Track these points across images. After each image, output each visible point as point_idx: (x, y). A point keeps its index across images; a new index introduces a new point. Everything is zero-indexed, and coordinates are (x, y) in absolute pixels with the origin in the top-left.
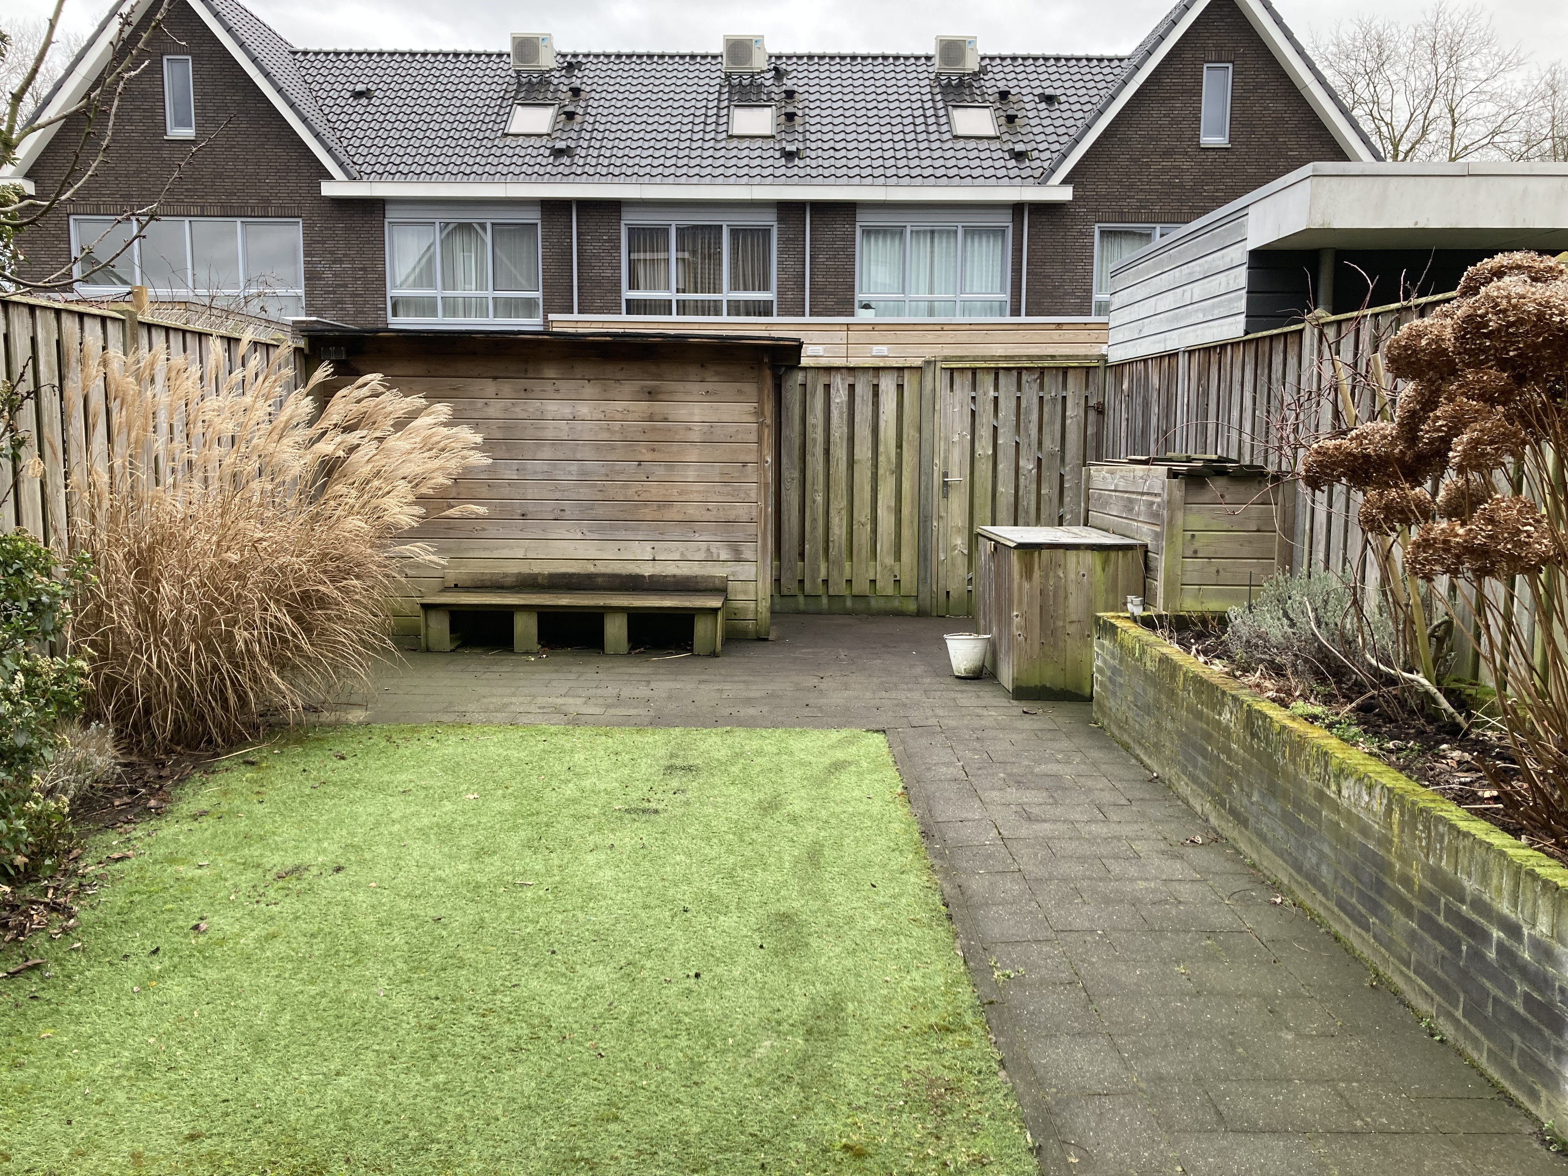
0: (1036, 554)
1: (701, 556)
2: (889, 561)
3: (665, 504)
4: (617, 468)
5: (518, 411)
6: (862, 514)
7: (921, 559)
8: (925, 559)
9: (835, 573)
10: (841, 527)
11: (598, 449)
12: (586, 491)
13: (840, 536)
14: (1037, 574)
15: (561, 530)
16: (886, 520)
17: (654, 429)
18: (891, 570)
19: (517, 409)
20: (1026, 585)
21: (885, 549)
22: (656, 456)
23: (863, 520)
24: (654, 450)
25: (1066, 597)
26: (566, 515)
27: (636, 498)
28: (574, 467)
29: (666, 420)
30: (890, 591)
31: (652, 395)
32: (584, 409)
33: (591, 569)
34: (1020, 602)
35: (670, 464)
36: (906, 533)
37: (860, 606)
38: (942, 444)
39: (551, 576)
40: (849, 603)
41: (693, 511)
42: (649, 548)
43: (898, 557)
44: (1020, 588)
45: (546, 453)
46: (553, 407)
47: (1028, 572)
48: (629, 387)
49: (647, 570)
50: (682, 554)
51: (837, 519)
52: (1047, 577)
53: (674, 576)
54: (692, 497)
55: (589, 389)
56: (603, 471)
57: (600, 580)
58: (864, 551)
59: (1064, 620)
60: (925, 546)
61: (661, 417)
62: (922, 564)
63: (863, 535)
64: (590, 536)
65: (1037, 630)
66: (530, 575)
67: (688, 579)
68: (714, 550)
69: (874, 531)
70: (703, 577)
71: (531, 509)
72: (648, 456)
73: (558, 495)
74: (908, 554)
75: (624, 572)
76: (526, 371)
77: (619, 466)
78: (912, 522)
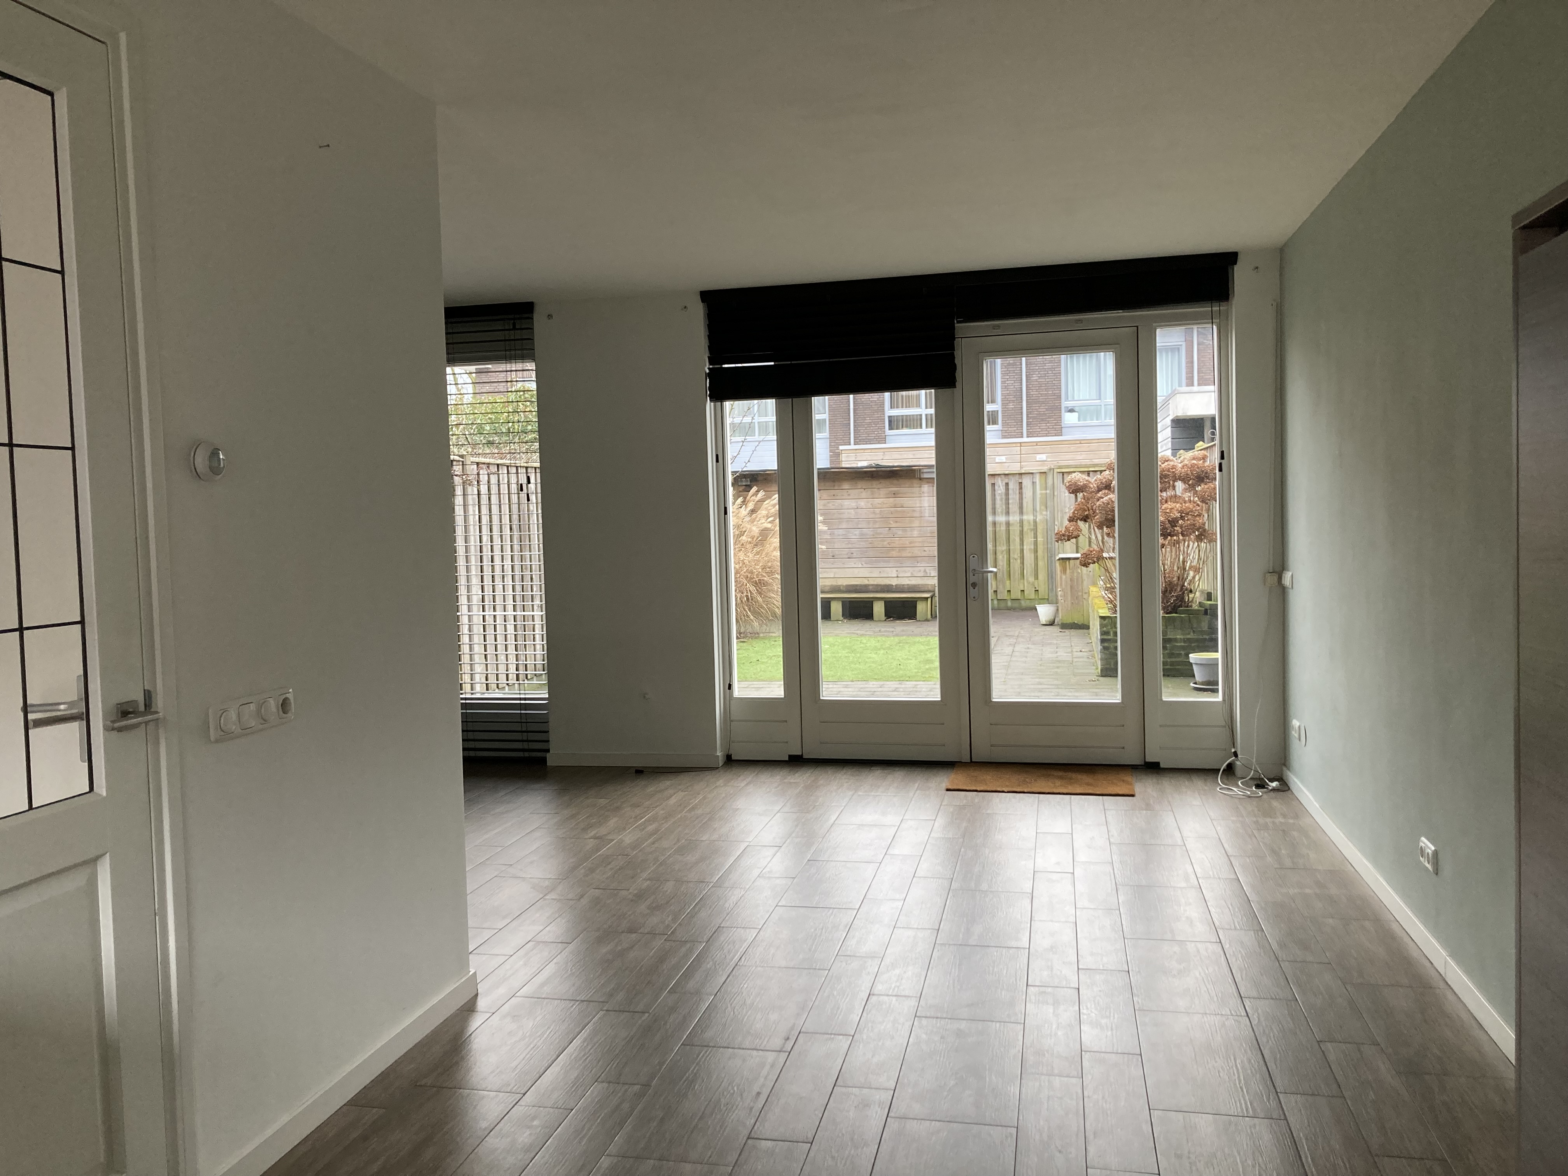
0: (1068, 562)
1: (922, 574)
2: (1032, 579)
3: (903, 548)
4: (878, 531)
5: (830, 506)
6: (1016, 555)
7: (1050, 578)
8: (1052, 577)
9: (1001, 587)
10: (1003, 561)
11: (868, 523)
12: (864, 543)
13: (1003, 566)
14: (1068, 571)
15: (851, 563)
16: (1029, 557)
17: (897, 511)
18: (1033, 584)
19: (830, 505)
20: (1064, 577)
21: (1029, 574)
22: (898, 525)
23: (1016, 557)
24: (896, 522)
25: (1082, 582)
26: (855, 555)
27: (888, 546)
28: (857, 532)
29: (902, 507)
30: (1033, 596)
31: (895, 495)
32: (862, 503)
33: (866, 582)
34: (1061, 585)
35: (904, 529)
36: (1040, 563)
37: (1016, 605)
38: (1059, 513)
39: (847, 586)
40: (1009, 604)
41: (917, 552)
42: (895, 571)
43: (1036, 577)
44: (1061, 578)
45: (844, 526)
46: (846, 503)
47: (1064, 571)
48: (883, 492)
49: (894, 582)
50: (912, 574)
51: (1001, 557)
52: (1073, 572)
53: (908, 585)
54: (917, 545)
55: (864, 494)
56: (872, 533)
57: (871, 587)
58: (1017, 574)
59: (1082, 592)
60: (1051, 570)
61: (900, 505)
62: (1050, 580)
63: (1016, 565)
64: (865, 565)
65: (1069, 598)
66: (837, 586)
67: (915, 586)
68: (928, 571)
69: (1023, 563)
70: (922, 585)
71: (837, 553)
72: (894, 525)
73: (850, 546)
74: (1042, 575)
75: (883, 583)
76: (834, 486)
77: (879, 530)
78: (1044, 557)
